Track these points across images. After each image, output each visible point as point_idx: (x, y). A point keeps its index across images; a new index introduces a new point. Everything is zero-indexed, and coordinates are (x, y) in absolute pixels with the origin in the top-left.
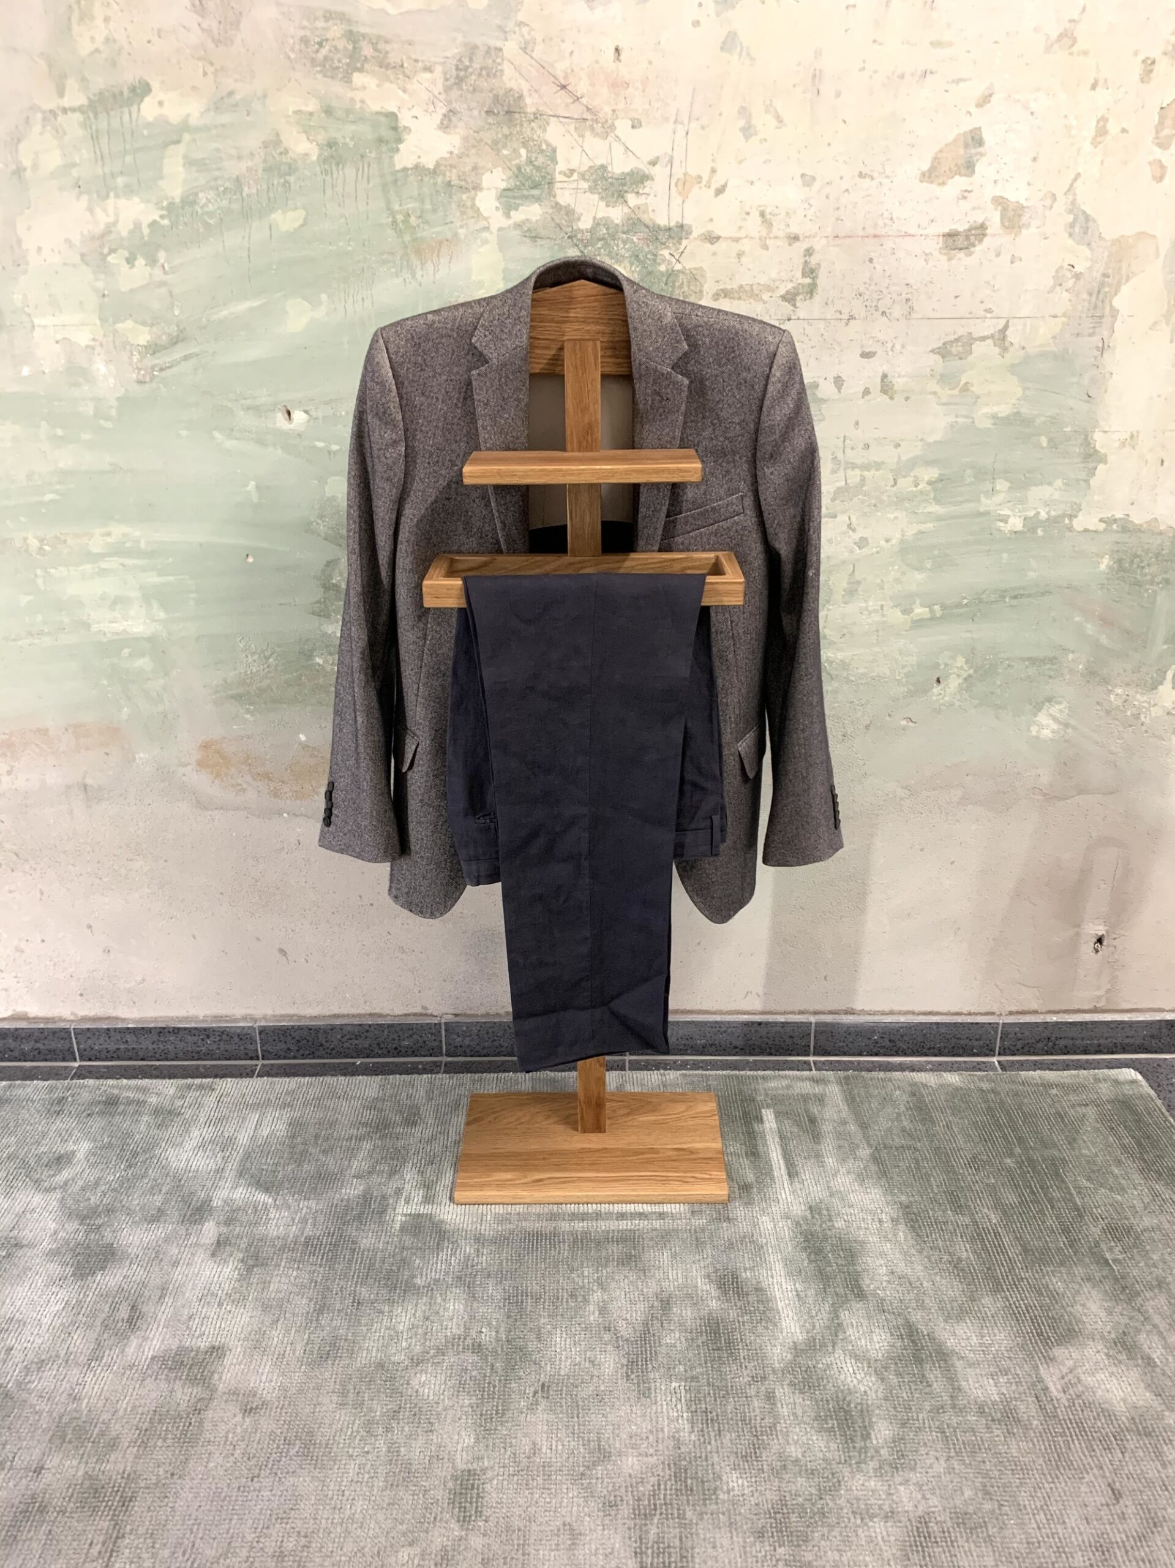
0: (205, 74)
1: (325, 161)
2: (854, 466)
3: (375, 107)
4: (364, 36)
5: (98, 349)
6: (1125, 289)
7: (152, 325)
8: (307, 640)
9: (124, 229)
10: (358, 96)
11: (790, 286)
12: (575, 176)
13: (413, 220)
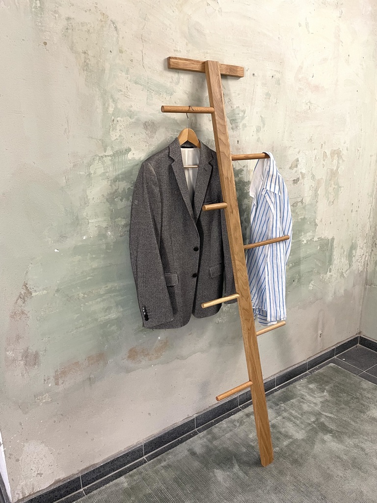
0: (146, 146)
5: (109, 228)
6: (319, 190)
7: (126, 218)
9: (120, 191)
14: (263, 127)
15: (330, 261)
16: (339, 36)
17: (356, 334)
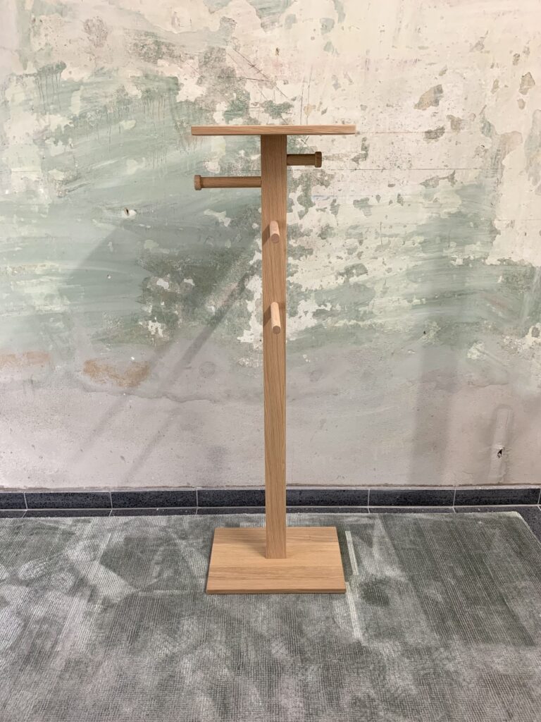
0: (91, 60)
1: (145, 98)
2: (385, 236)
3: (167, 74)
4: (163, 43)
5: (41, 182)
6: (507, 157)
7: (65, 172)
8: (135, 314)
9: (53, 128)
10: (160, 70)
11: (356, 154)
12: (258, 105)
13: (185, 125)
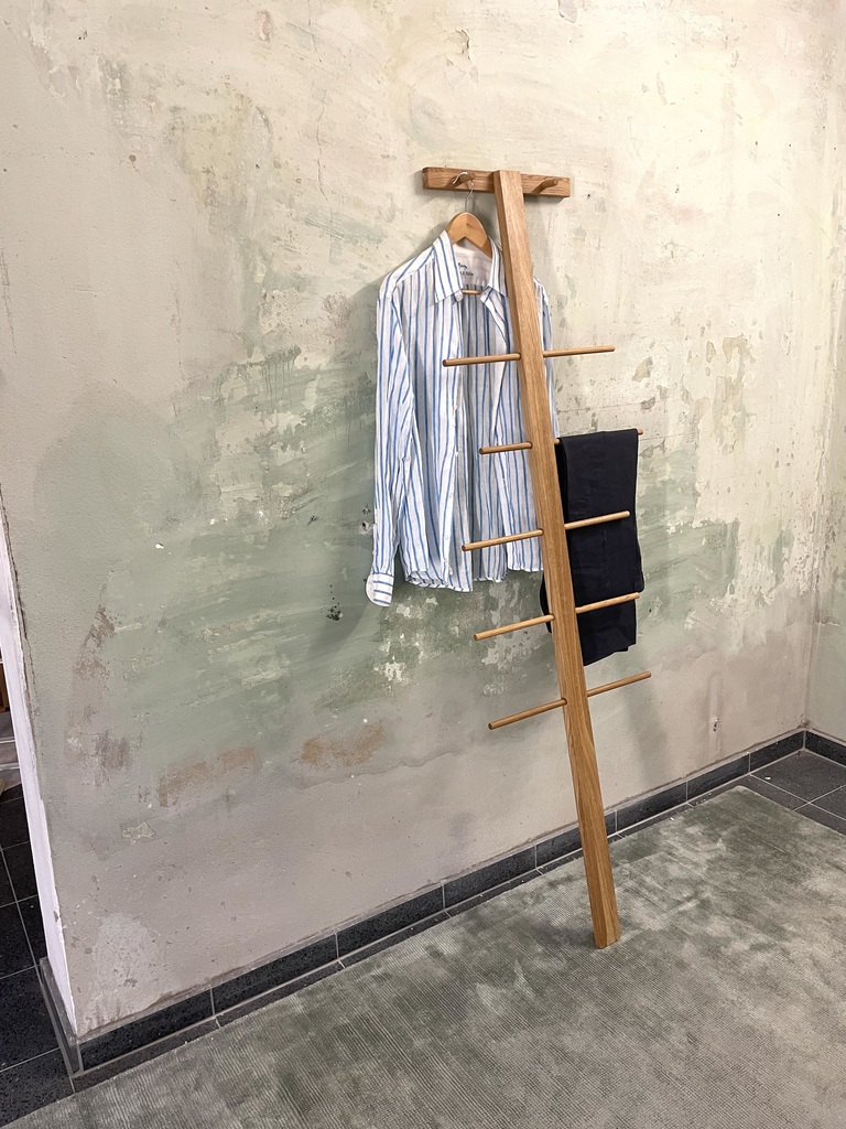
0: (330, 343)
5: (260, 502)
6: (701, 421)
7: (293, 484)
8: (370, 658)
9: (281, 430)
14: (573, 296)
15: (732, 571)
16: (733, 105)
17: (799, 727)
